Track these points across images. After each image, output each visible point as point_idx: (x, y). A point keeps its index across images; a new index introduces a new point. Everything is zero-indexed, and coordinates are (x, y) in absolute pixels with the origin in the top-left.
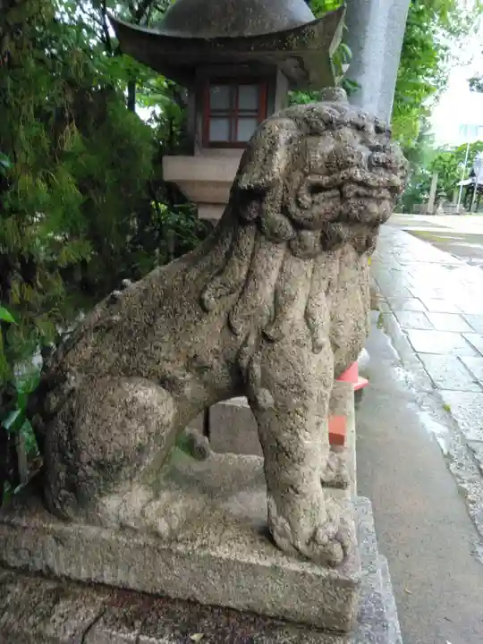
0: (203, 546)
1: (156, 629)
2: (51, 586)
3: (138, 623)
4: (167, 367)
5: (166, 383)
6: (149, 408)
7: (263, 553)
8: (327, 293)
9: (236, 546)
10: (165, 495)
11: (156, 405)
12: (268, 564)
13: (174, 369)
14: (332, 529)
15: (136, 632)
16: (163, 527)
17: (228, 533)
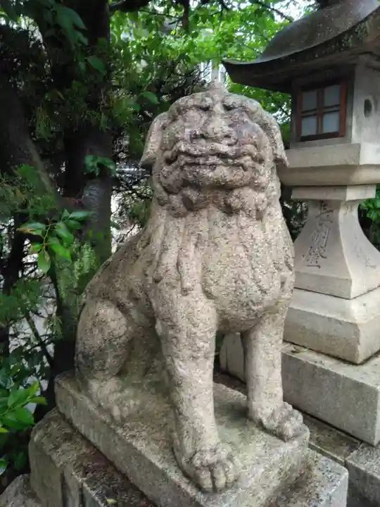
0: (133, 436)
1: (96, 483)
2: (68, 431)
3: (90, 475)
4: (119, 295)
5: (120, 306)
6: (104, 321)
7: (164, 458)
8: (196, 245)
9: (153, 445)
10: (126, 392)
11: (109, 320)
12: (160, 466)
13: (123, 297)
14: (209, 458)
15: (85, 479)
16: (116, 412)
17: (157, 435)
